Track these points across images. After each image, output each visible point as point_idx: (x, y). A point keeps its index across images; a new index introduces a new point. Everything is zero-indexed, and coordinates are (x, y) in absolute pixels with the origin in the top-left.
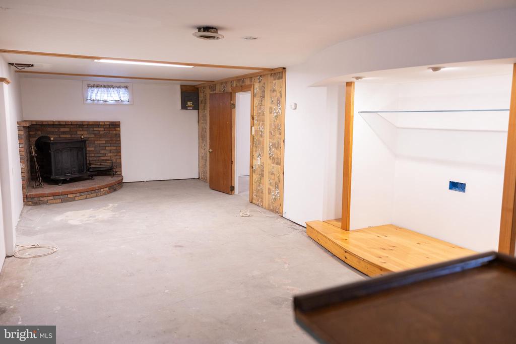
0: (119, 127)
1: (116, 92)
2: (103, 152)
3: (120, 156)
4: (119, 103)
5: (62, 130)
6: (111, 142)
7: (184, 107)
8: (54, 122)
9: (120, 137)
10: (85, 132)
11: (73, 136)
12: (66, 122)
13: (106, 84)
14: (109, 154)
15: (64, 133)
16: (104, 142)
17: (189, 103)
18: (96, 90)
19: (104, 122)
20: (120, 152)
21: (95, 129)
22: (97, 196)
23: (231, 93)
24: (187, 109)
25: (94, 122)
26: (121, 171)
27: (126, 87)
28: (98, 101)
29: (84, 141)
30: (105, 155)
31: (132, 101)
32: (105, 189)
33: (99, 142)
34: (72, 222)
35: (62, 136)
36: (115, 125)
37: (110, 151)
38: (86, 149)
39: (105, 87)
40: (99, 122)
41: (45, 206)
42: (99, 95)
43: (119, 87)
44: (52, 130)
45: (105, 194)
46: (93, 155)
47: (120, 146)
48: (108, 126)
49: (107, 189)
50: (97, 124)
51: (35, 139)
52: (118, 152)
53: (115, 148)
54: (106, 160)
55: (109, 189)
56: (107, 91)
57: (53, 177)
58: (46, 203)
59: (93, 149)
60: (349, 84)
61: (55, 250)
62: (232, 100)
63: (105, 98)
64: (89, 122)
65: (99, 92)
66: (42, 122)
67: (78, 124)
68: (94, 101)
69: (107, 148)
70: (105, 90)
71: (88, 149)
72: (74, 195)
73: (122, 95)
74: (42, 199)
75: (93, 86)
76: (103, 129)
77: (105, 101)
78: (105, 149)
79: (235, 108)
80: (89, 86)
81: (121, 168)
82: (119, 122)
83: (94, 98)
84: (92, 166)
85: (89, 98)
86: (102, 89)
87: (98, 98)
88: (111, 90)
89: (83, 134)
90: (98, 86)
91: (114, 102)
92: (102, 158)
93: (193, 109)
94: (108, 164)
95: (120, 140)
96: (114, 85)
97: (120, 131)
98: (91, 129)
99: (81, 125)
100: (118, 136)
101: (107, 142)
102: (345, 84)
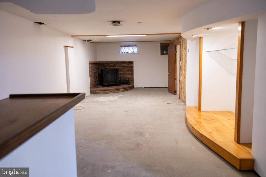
0: (133, 64)
1: (132, 48)
2: (126, 74)
3: (133, 76)
4: (133, 53)
5: (111, 65)
6: (129, 70)
7: (162, 53)
8: (107, 62)
9: (133, 68)
10: (119, 66)
11: (114, 67)
12: (112, 62)
13: (128, 45)
14: (129, 75)
15: (111, 66)
16: (126, 70)
17: (164, 51)
18: (124, 48)
19: (126, 61)
20: (133, 74)
21: (123, 64)
22: (118, 92)
23: (175, 46)
24: (163, 54)
25: (123, 61)
26: (133, 83)
27: (136, 46)
28: (125, 52)
29: (117, 70)
30: (127, 75)
31: (139, 52)
32: (122, 90)
33: (124, 70)
34: (99, 100)
35: (110, 67)
36: (131, 63)
37: (129, 74)
38: (118, 73)
39: (127, 46)
40: (124, 61)
41: (97, 95)
42: (125, 50)
43: (133, 46)
44: (107, 65)
45: (122, 91)
46: (122, 75)
47: (133, 72)
48: (128, 63)
49: (123, 89)
50: (123, 62)
51: (101, 69)
52: (132, 74)
53: (131, 72)
54: (127, 78)
55: (124, 90)
56: (128, 48)
57: (104, 84)
58: (98, 93)
59: (122, 73)
60: (201, 38)
61: (84, 108)
62: (175, 49)
63: (127, 51)
64: (120, 61)
65: (125, 49)
66: (103, 62)
67: (116, 62)
68: (123, 52)
69: (128, 73)
70: (128, 47)
71: (119, 73)
72: (109, 91)
73: (135, 49)
74: (97, 92)
75: (123, 46)
76: (126, 64)
77: (127, 52)
78: (127, 73)
79: (177, 53)
80: (121, 46)
81: (133, 81)
82: (133, 61)
83: (123, 51)
84: (121, 80)
85: (121, 51)
86: (126, 47)
87: (125, 51)
88: (130, 47)
89: (118, 67)
90: (125, 46)
91: (131, 52)
92: (126, 77)
93: (166, 54)
94: (128, 79)
95: (133, 69)
96: (131, 45)
97: (133, 65)
98: (121, 65)
99: (117, 63)
100: (132, 67)
101: (128, 70)
102: (199, 38)
